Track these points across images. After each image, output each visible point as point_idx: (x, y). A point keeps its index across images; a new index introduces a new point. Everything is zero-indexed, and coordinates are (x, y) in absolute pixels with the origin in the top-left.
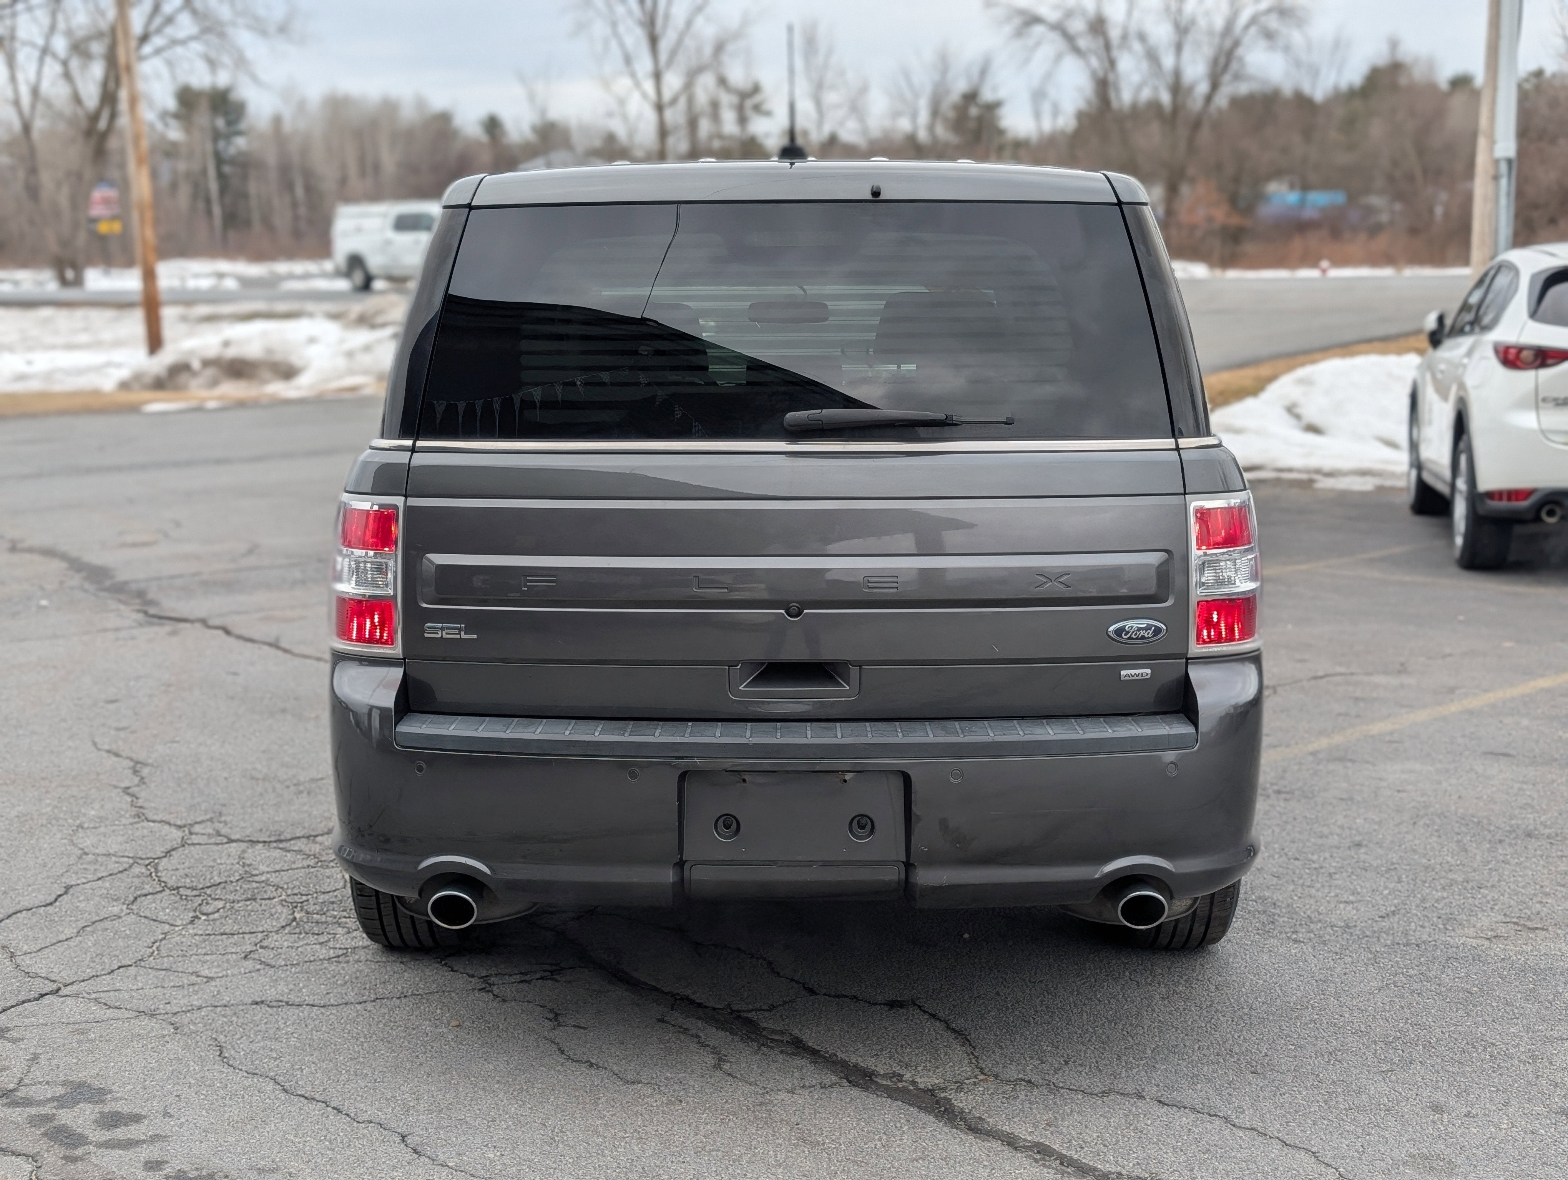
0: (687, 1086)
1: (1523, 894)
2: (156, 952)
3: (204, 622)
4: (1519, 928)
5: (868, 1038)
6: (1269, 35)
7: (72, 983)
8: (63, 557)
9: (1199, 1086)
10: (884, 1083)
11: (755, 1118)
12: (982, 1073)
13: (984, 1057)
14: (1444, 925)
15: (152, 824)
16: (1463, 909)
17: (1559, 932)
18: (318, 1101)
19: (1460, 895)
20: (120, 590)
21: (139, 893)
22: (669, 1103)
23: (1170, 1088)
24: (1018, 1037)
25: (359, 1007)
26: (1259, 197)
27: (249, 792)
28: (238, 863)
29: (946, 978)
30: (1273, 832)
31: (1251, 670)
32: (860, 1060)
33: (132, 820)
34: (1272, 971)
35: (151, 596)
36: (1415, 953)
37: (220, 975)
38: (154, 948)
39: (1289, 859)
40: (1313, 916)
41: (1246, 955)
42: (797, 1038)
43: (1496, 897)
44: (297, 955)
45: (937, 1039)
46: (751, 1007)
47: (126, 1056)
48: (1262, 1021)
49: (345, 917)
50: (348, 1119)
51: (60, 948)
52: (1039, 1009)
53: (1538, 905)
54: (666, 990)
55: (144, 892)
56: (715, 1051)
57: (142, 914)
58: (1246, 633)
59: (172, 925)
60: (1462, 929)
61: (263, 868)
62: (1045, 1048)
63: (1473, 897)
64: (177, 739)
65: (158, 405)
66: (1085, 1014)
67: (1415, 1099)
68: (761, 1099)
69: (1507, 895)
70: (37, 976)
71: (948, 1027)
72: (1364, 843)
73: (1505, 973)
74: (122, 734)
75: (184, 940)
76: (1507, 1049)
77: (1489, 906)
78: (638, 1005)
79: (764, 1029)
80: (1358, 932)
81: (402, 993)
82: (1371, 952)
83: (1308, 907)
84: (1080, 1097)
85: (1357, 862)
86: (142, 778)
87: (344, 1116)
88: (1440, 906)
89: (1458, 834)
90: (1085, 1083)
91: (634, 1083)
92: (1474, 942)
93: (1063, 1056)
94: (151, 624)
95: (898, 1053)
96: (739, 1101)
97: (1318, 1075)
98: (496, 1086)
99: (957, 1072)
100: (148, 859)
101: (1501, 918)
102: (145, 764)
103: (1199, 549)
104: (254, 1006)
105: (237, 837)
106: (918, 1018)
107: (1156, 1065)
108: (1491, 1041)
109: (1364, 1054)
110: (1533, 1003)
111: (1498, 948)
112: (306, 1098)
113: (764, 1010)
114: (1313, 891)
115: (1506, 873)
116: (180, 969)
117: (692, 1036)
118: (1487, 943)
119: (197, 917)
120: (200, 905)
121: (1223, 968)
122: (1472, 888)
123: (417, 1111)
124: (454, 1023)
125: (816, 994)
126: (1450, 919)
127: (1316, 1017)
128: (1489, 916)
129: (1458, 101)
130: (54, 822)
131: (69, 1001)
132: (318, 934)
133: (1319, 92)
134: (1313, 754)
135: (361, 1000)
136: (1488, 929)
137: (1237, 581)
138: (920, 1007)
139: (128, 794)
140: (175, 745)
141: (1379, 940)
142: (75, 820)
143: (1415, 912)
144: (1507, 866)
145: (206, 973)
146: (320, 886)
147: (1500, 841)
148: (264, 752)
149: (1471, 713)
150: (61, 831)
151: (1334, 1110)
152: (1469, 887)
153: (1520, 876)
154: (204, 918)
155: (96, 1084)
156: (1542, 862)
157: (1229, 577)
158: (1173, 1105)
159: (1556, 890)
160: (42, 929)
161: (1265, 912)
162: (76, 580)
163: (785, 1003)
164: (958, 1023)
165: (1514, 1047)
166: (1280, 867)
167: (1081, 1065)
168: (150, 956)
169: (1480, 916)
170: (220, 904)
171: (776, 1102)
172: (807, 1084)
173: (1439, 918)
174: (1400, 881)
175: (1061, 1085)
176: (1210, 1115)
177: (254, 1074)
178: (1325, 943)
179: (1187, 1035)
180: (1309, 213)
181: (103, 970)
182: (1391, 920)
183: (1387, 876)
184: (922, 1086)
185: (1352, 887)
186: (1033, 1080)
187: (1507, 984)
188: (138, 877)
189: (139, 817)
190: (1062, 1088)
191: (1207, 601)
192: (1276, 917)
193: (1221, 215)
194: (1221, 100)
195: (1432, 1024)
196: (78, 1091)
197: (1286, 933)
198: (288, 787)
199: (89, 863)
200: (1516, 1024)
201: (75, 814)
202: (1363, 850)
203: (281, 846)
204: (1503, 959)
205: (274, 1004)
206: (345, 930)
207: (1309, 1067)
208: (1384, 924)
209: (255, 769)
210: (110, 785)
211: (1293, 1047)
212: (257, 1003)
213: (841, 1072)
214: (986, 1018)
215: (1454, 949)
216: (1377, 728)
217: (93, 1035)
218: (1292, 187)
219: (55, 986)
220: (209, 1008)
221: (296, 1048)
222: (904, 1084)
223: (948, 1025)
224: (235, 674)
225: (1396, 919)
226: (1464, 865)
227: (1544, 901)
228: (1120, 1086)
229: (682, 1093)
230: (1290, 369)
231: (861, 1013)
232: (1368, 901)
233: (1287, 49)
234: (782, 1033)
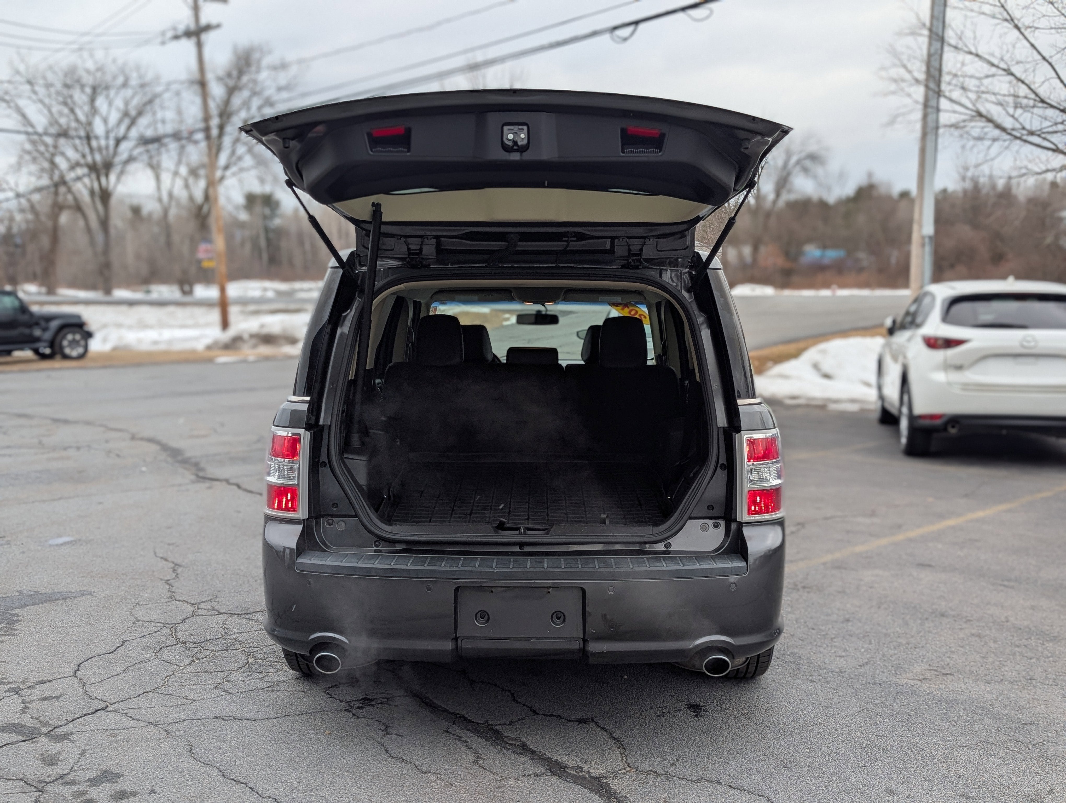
0: (457, 775)
1: (939, 652)
2: (167, 683)
3: (227, 481)
4: (938, 674)
5: (565, 743)
6: (805, 170)
7: (115, 703)
8: (158, 442)
9: (753, 776)
10: (572, 772)
11: (494, 797)
12: (629, 767)
13: (631, 756)
14: (895, 671)
15: (177, 602)
16: (906, 661)
17: (960, 676)
18: (241, 783)
19: (904, 652)
20: (185, 462)
21: (163, 645)
22: (446, 786)
23: (737, 777)
24: (651, 743)
25: (274, 721)
26: (800, 253)
27: (234, 583)
28: (222, 627)
29: (612, 704)
30: (801, 612)
31: (778, 529)
32: (559, 757)
33: (167, 600)
34: (797, 700)
35: (202, 465)
36: (878, 689)
37: (200, 699)
38: (166, 680)
39: (809, 629)
40: (821, 665)
41: (783, 690)
42: (523, 742)
43: (924, 653)
44: (245, 686)
45: (604, 744)
46: (499, 723)
47: (136, 751)
48: (791, 733)
49: (276, 662)
50: (257, 795)
51: (112, 680)
52: (664, 724)
53: (948, 659)
54: (451, 711)
55: (167, 644)
56: (475, 752)
57: (163, 659)
58: (776, 508)
59: (178, 666)
60: (906, 674)
61: (235, 630)
62: (666, 750)
63: (911, 654)
64: (201, 551)
65: (223, 359)
66: (690, 728)
67: (878, 786)
68: (499, 784)
69: (930, 653)
70: (96, 698)
71: (611, 736)
72: (851, 619)
73: (930, 702)
74: (171, 547)
75: (183, 675)
76: (931, 753)
77: (920, 659)
78: (434, 721)
79: (505, 737)
80: (847, 676)
81: (301, 712)
82: (853, 689)
83: (819, 659)
84: (684, 783)
85: (847, 631)
86: (177, 574)
87: (255, 793)
88: (893, 659)
89: (903, 614)
90: (687, 773)
91: (426, 773)
92: (912, 682)
93: (676, 756)
94: (198, 482)
95: (581, 753)
96: (486, 785)
97: (822, 769)
98: (346, 774)
99: (615, 766)
100: (172, 624)
101: (927, 667)
102: (180, 566)
103: (749, 461)
104: (215, 720)
105: (224, 611)
106: (594, 730)
107: (729, 762)
108: (921, 747)
109: (849, 755)
110: (946, 723)
111: (925, 686)
112: (235, 781)
113: (506, 724)
114: (822, 649)
115: (930, 639)
116: (178, 695)
117: (463, 741)
118: (919, 683)
119: (193, 661)
120: (196, 653)
121: (770, 698)
122: (911, 648)
123: (298, 790)
124: (327, 732)
125: (538, 714)
126: (898, 667)
127: (822, 730)
128: (920, 665)
129: (903, 204)
130: (124, 601)
131: (111, 715)
132: (259, 672)
133: (831, 199)
134: (824, 564)
135: (276, 716)
136: (920, 675)
137: (771, 479)
138: (596, 723)
139: (168, 584)
140: (199, 554)
141: (858, 681)
142: (136, 600)
143: (879, 663)
144: (930, 634)
145: (192, 697)
146: (265, 642)
147: (927, 619)
148: (247, 559)
149: (910, 540)
150: (126, 606)
151: (831, 793)
152: (909, 647)
153: (938, 641)
154: (198, 661)
155: (116, 770)
156: (950, 632)
157: (766, 477)
158: (738, 789)
159: (958, 650)
160: (104, 668)
161: (794, 662)
162: (163, 456)
163: (519, 720)
164: (617, 733)
165: (935, 751)
166: (804, 634)
167: (686, 762)
168: (162, 686)
169: (915, 665)
170: (208, 653)
171: (508, 786)
172: (527, 774)
173: (893, 666)
174: (870, 643)
175: (674, 775)
176: (759, 796)
177: (207, 764)
178: (828, 682)
179: (747, 742)
180: (826, 261)
181: (134, 694)
182: (866, 667)
183: (863, 640)
184: (593, 775)
185: (843, 646)
186: (658, 771)
187: (931, 710)
188: (165, 635)
189: (171, 598)
190: (674, 776)
191: (754, 491)
192: (801, 666)
193: (780, 262)
194: (781, 203)
195: (888, 735)
196: (104, 775)
197: (806, 676)
198: (256, 581)
199: (139, 626)
200: (936, 736)
201: (136, 596)
202: (850, 624)
203: (247, 617)
204: (929, 693)
205: (227, 718)
206: (275, 670)
207: (817, 764)
208: (861, 670)
209: (240, 569)
210: (159, 578)
211: (808, 751)
212: (217, 718)
213: (548, 765)
214: (633, 730)
215: (901, 687)
216: (859, 549)
217: (119, 738)
218: (819, 247)
219: (105, 705)
220: (189, 721)
221: (235, 747)
222: (583, 773)
223: (611, 734)
224: (239, 512)
225: (868, 667)
226: (906, 634)
227: (952, 656)
228: (708, 776)
229: (453, 779)
230: (815, 344)
231: (562, 726)
232: (853, 656)
233: (815, 177)
234: (515, 739)
